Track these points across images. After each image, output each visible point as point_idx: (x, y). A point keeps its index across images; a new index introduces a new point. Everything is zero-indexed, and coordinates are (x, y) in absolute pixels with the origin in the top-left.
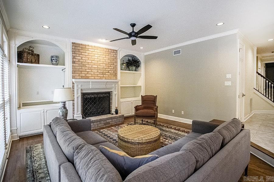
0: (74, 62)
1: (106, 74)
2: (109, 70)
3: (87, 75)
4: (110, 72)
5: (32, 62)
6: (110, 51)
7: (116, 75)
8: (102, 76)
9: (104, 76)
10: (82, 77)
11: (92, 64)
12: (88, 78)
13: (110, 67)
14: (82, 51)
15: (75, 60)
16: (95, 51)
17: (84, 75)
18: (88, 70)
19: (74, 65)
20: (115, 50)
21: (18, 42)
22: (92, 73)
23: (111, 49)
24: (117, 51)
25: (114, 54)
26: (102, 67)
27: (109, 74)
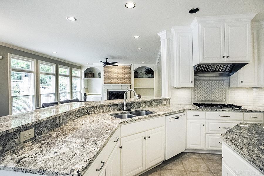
0: (104, 76)
1: (123, 80)
2: (124, 78)
3: (111, 82)
4: (126, 79)
5: (90, 77)
6: (125, 67)
7: (130, 81)
8: (120, 82)
9: (122, 82)
10: (108, 83)
11: (114, 76)
12: (111, 83)
13: (126, 77)
14: (108, 70)
15: (105, 74)
16: (116, 68)
17: (109, 82)
18: (112, 79)
19: (105, 77)
20: (129, 66)
21: (84, 70)
22: (114, 80)
23: (126, 66)
24: (131, 66)
25: (129, 68)
26: (120, 77)
27: (125, 80)
